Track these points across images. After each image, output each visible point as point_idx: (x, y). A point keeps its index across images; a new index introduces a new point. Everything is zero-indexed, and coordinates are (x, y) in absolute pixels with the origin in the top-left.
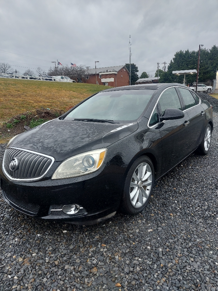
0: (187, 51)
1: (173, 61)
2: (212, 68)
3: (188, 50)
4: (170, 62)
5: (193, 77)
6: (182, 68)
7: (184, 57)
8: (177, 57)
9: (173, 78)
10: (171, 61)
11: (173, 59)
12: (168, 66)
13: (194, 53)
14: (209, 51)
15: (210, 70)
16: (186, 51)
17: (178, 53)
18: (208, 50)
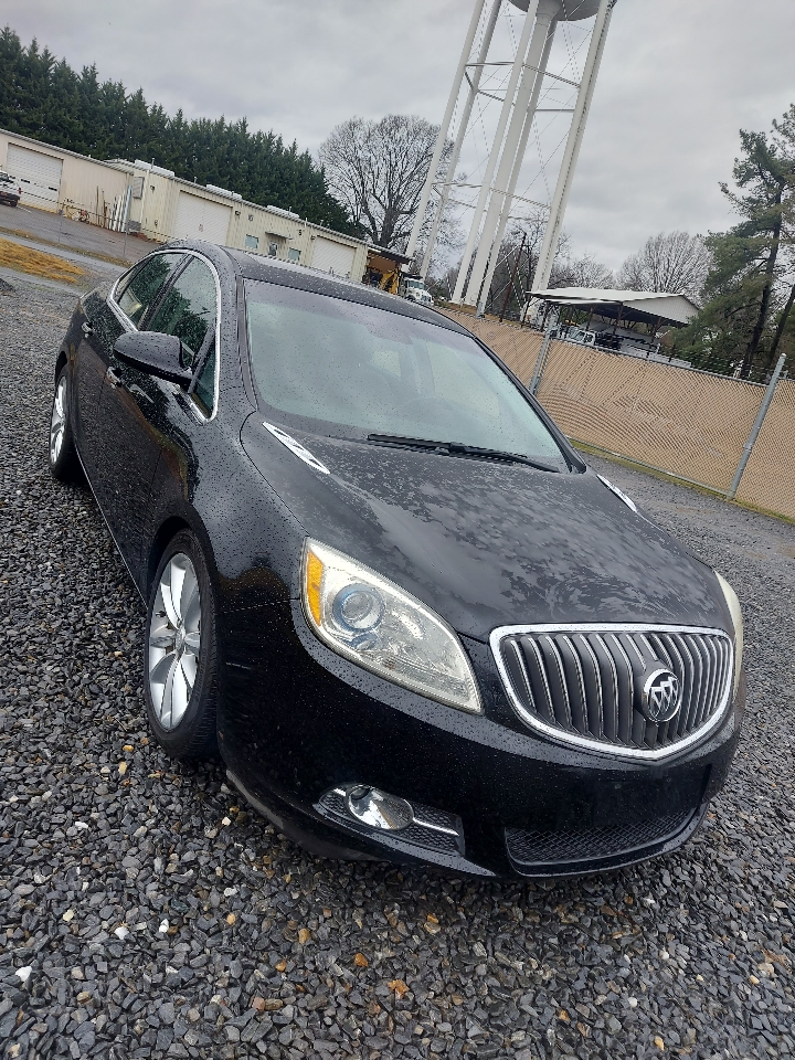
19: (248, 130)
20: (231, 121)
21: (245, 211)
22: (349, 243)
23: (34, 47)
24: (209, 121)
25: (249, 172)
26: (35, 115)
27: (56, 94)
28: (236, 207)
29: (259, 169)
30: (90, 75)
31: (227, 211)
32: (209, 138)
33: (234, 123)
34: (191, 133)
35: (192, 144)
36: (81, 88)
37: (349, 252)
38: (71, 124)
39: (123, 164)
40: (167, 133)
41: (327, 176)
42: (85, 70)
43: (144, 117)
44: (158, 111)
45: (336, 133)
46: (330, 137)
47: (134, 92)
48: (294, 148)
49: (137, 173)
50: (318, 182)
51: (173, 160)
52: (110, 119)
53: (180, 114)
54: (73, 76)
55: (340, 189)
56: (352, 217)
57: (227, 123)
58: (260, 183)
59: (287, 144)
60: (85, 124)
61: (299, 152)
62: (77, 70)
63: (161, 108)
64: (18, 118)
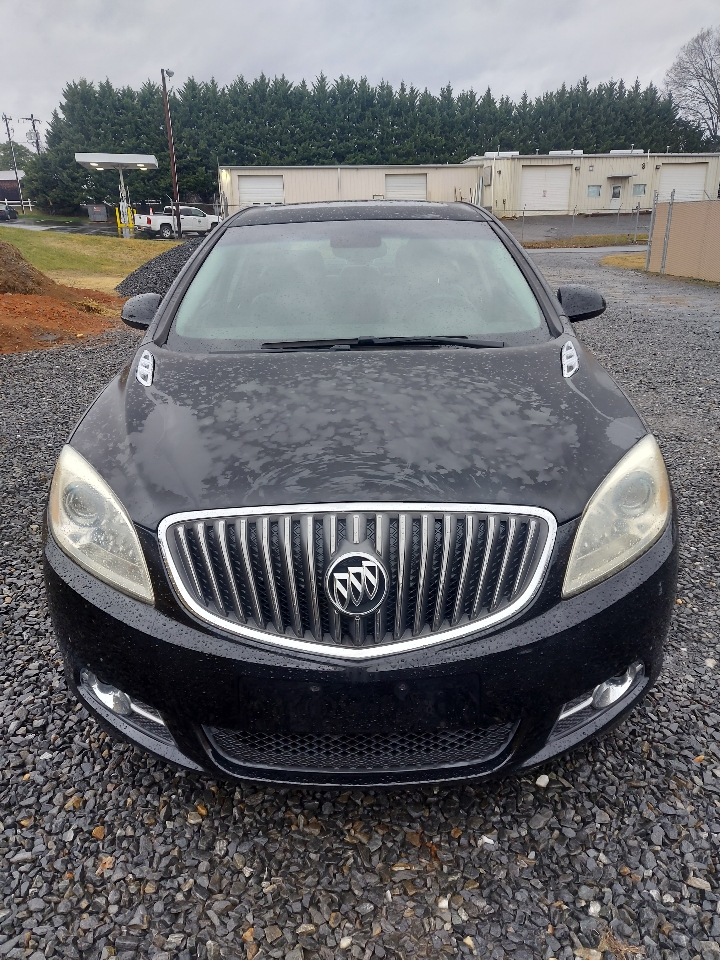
0: (104, 82)
1: (62, 116)
2: (198, 156)
3: (108, 82)
4: (51, 119)
5: (143, 179)
6: (99, 144)
7: (101, 104)
8: (74, 103)
9: (74, 179)
10: (55, 115)
11: (62, 107)
12: (48, 132)
13: (128, 93)
14: (178, 96)
15: (192, 161)
16: (101, 86)
17: (76, 87)
18: (174, 90)
19: (589, 87)
20: (572, 84)
21: (585, 164)
22: (701, 160)
23: (403, 89)
24: (552, 94)
25: (594, 126)
26: (408, 144)
27: (423, 121)
28: (576, 163)
29: (603, 119)
30: (447, 93)
31: (568, 169)
32: (553, 108)
33: (574, 86)
34: (536, 110)
35: (538, 120)
36: (441, 108)
37: (700, 170)
38: (436, 142)
39: (475, 160)
40: (515, 119)
41: (676, 101)
42: (443, 92)
43: (494, 112)
44: (505, 103)
45: (683, 55)
46: (676, 61)
47: (484, 94)
48: (637, 86)
49: (486, 164)
50: (666, 110)
51: (521, 141)
52: (466, 124)
53: (525, 97)
54: (433, 100)
55: (693, 109)
56: (707, 133)
57: (568, 89)
58: (605, 132)
59: (629, 86)
60: (447, 138)
61: (642, 89)
62: (436, 93)
63: (507, 99)
64: (395, 152)
